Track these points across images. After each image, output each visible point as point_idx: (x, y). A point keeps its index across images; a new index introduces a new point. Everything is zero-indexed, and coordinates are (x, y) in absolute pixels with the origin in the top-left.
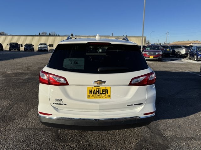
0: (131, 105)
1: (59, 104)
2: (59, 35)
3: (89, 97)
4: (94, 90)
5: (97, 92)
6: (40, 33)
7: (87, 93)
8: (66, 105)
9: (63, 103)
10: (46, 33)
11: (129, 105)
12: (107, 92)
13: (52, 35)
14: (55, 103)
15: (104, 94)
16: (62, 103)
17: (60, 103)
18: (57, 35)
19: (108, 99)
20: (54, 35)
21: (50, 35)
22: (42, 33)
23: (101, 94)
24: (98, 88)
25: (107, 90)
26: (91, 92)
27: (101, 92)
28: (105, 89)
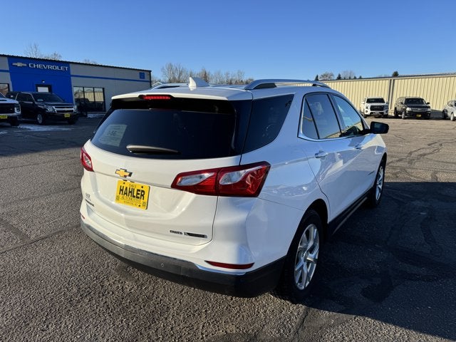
0: (178, 233)
2: (360, 78)
3: (118, 198)
4: (126, 188)
5: (130, 192)
6: (317, 77)
7: (116, 191)
8: (93, 205)
10: (332, 75)
11: (173, 232)
12: (143, 195)
13: (345, 79)
14: (87, 199)
15: (138, 198)
16: (90, 202)
18: (355, 78)
19: (142, 210)
20: (350, 78)
21: (339, 78)
22: (323, 76)
23: (134, 197)
24: (132, 186)
25: (143, 191)
26: (121, 190)
27: (135, 195)
28: (141, 189)
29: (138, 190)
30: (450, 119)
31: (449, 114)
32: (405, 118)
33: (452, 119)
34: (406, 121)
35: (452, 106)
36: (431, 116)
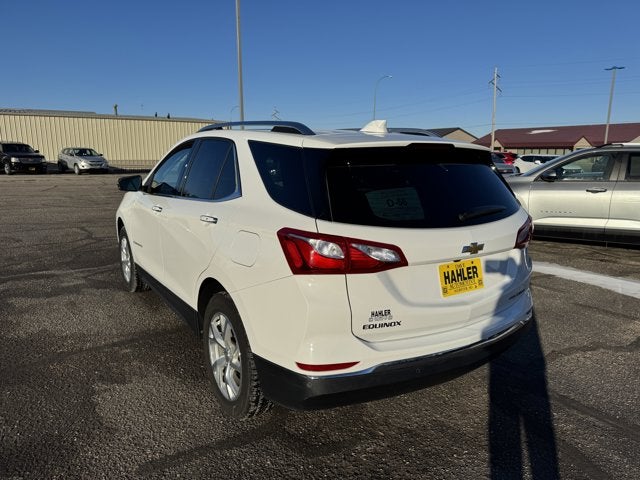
0: (514, 296)
1: (381, 326)
3: (445, 291)
4: (453, 272)
5: (458, 275)
7: (439, 282)
8: (399, 324)
9: (390, 321)
12: (475, 273)
14: (369, 323)
15: (471, 277)
16: (388, 322)
17: (383, 322)
19: (480, 291)
23: (465, 279)
24: (460, 266)
25: (475, 267)
26: (446, 278)
27: (466, 276)
28: (472, 265)
29: (468, 268)
30: (73, 172)
31: (70, 166)
32: (11, 174)
33: (77, 171)
34: (13, 177)
35: (71, 155)
36: (48, 169)
